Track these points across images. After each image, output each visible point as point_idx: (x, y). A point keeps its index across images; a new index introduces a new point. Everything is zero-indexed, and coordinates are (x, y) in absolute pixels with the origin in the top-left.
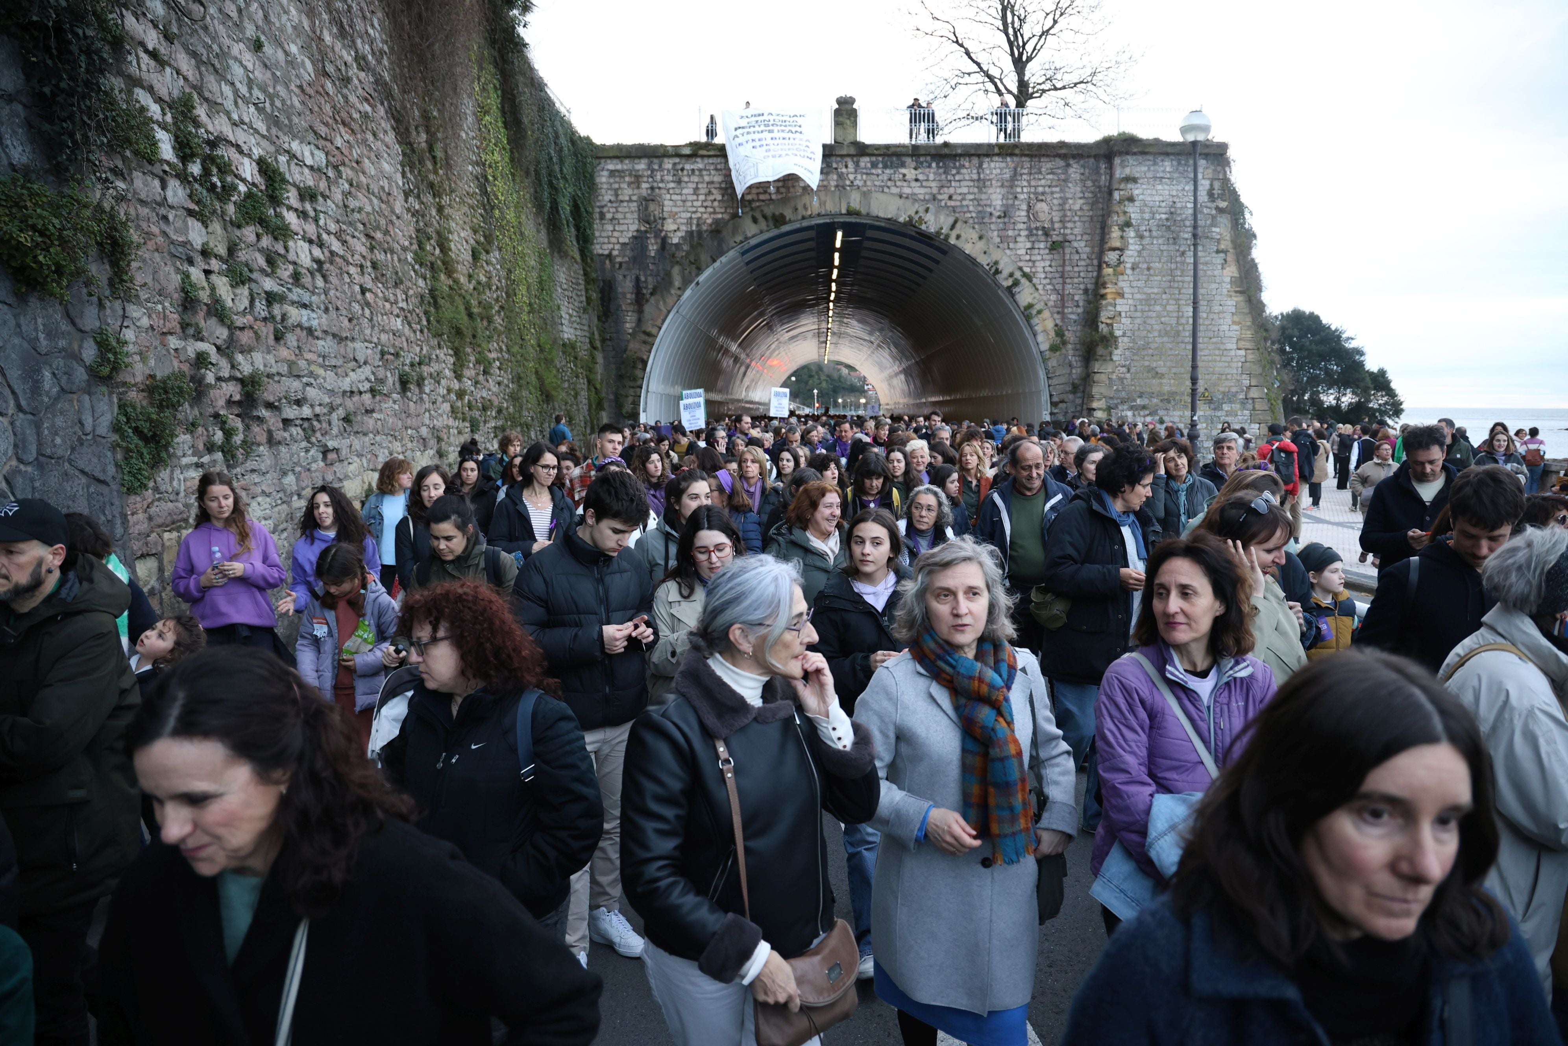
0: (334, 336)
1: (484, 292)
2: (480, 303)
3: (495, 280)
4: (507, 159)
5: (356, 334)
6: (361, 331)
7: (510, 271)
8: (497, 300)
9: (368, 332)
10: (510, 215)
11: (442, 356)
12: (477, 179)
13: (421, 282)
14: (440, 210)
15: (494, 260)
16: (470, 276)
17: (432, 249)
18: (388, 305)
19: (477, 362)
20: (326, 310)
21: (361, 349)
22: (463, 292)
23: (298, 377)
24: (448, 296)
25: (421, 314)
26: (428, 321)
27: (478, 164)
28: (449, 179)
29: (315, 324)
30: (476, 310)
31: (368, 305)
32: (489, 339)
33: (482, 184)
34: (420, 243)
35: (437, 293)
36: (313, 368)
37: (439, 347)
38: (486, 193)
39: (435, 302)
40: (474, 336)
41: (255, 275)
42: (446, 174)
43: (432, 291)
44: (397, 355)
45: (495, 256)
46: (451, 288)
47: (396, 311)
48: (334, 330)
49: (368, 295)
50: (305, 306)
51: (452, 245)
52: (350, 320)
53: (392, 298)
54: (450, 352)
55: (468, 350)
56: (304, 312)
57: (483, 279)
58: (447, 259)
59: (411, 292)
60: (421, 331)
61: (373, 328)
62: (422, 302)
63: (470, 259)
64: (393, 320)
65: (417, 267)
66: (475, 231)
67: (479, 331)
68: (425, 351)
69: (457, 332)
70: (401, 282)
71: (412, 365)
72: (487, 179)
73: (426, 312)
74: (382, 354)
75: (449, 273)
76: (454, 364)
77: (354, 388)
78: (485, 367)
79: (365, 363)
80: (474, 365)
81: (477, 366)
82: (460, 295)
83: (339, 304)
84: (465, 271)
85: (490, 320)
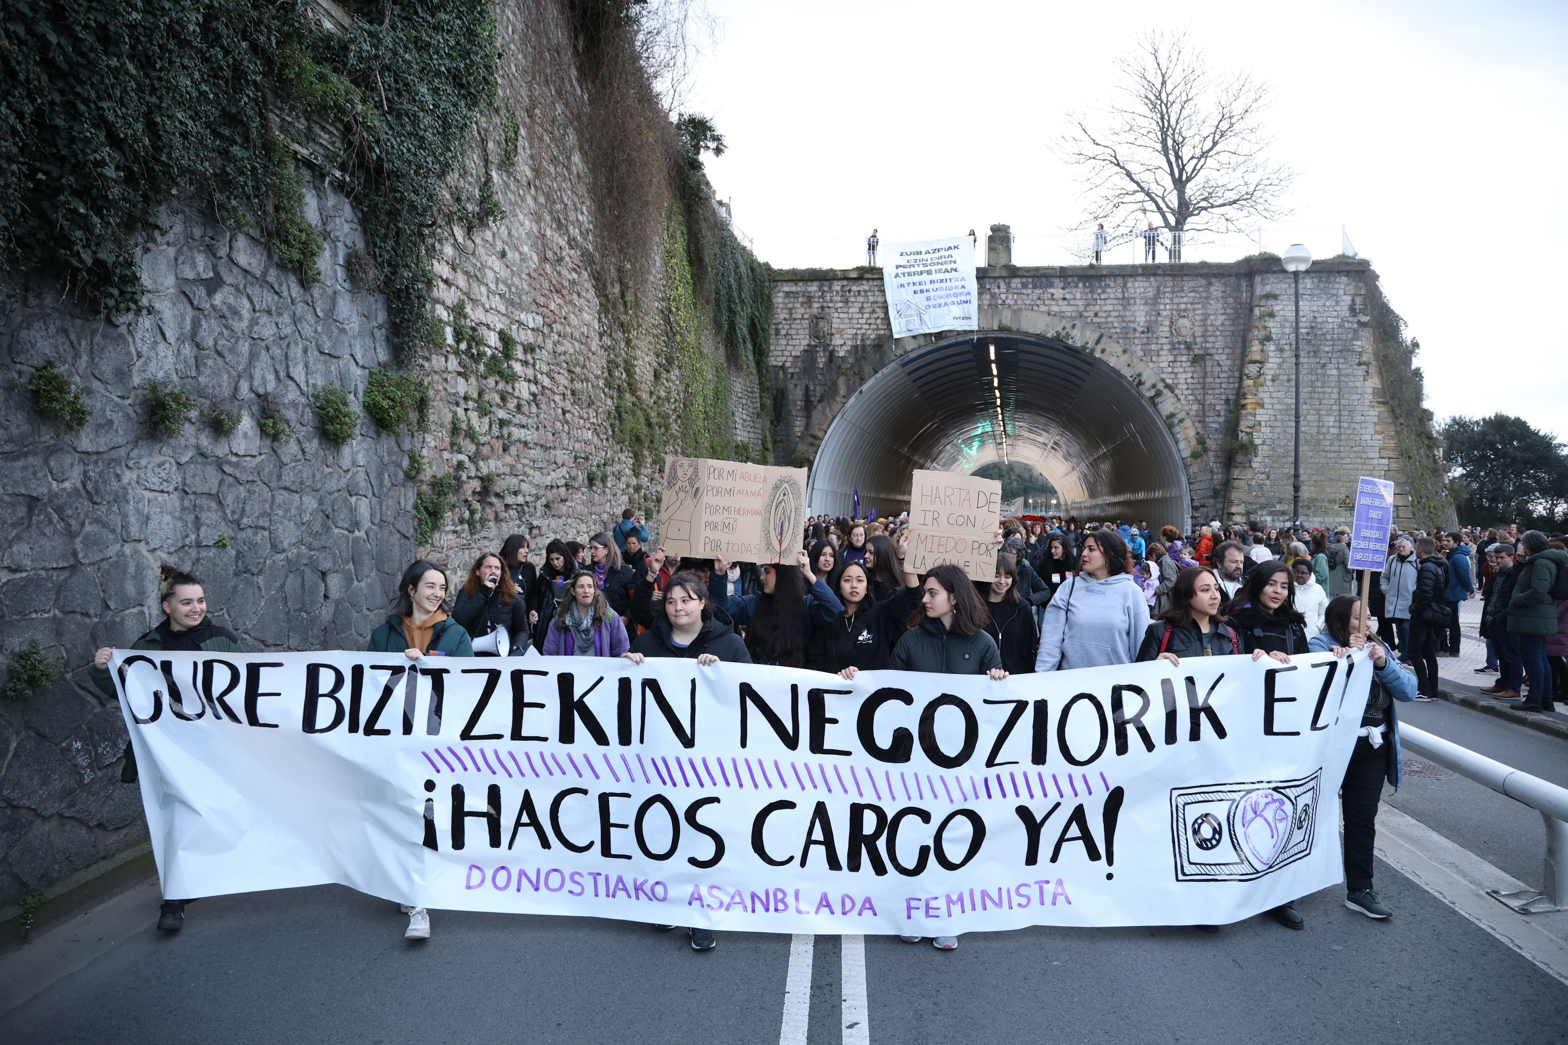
0: (542, 446)
1: (663, 405)
2: (659, 414)
3: (674, 394)
4: (690, 292)
5: (557, 444)
6: (561, 442)
7: (688, 385)
8: (675, 410)
9: (566, 442)
10: (691, 338)
11: (623, 458)
12: (662, 312)
13: (609, 402)
14: (628, 342)
15: (674, 378)
16: (651, 393)
17: (620, 374)
18: (582, 421)
19: (654, 462)
20: (538, 428)
21: (560, 455)
22: (645, 406)
23: (516, 475)
24: (632, 411)
25: (608, 427)
26: (613, 431)
27: (663, 300)
28: (637, 316)
29: (529, 438)
30: (654, 420)
31: (567, 422)
32: (666, 443)
33: (666, 315)
34: (610, 371)
35: (622, 409)
36: (526, 469)
37: (622, 451)
38: (669, 323)
39: (620, 416)
40: (652, 442)
41: (493, 409)
42: (635, 313)
43: (617, 408)
44: (586, 459)
45: (675, 373)
46: (634, 404)
47: (588, 425)
48: (542, 442)
49: (567, 415)
50: (523, 426)
51: (637, 369)
52: (553, 434)
53: (585, 416)
54: (631, 455)
55: (646, 453)
56: (522, 430)
57: (663, 394)
58: (632, 381)
59: (601, 410)
60: (607, 440)
61: (569, 439)
62: (609, 417)
63: (652, 378)
64: (585, 431)
65: (606, 390)
66: (658, 356)
67: (657, 437)
68: (609, 455)
69: (638, 439)
70: (593, 403)
71: (598, 466)
72: (670, 311)
73: (612, 425)
74: (576, 458)
75: (633, 392)
76: (633, 464)
77: (553, 484)
78: (660, 467)
79: (563, 465)
80: (651, 465)
81: (654, 466)
82: (642, 409)
83: (546, 423)
84: (647, 389)
85: (667, 428)
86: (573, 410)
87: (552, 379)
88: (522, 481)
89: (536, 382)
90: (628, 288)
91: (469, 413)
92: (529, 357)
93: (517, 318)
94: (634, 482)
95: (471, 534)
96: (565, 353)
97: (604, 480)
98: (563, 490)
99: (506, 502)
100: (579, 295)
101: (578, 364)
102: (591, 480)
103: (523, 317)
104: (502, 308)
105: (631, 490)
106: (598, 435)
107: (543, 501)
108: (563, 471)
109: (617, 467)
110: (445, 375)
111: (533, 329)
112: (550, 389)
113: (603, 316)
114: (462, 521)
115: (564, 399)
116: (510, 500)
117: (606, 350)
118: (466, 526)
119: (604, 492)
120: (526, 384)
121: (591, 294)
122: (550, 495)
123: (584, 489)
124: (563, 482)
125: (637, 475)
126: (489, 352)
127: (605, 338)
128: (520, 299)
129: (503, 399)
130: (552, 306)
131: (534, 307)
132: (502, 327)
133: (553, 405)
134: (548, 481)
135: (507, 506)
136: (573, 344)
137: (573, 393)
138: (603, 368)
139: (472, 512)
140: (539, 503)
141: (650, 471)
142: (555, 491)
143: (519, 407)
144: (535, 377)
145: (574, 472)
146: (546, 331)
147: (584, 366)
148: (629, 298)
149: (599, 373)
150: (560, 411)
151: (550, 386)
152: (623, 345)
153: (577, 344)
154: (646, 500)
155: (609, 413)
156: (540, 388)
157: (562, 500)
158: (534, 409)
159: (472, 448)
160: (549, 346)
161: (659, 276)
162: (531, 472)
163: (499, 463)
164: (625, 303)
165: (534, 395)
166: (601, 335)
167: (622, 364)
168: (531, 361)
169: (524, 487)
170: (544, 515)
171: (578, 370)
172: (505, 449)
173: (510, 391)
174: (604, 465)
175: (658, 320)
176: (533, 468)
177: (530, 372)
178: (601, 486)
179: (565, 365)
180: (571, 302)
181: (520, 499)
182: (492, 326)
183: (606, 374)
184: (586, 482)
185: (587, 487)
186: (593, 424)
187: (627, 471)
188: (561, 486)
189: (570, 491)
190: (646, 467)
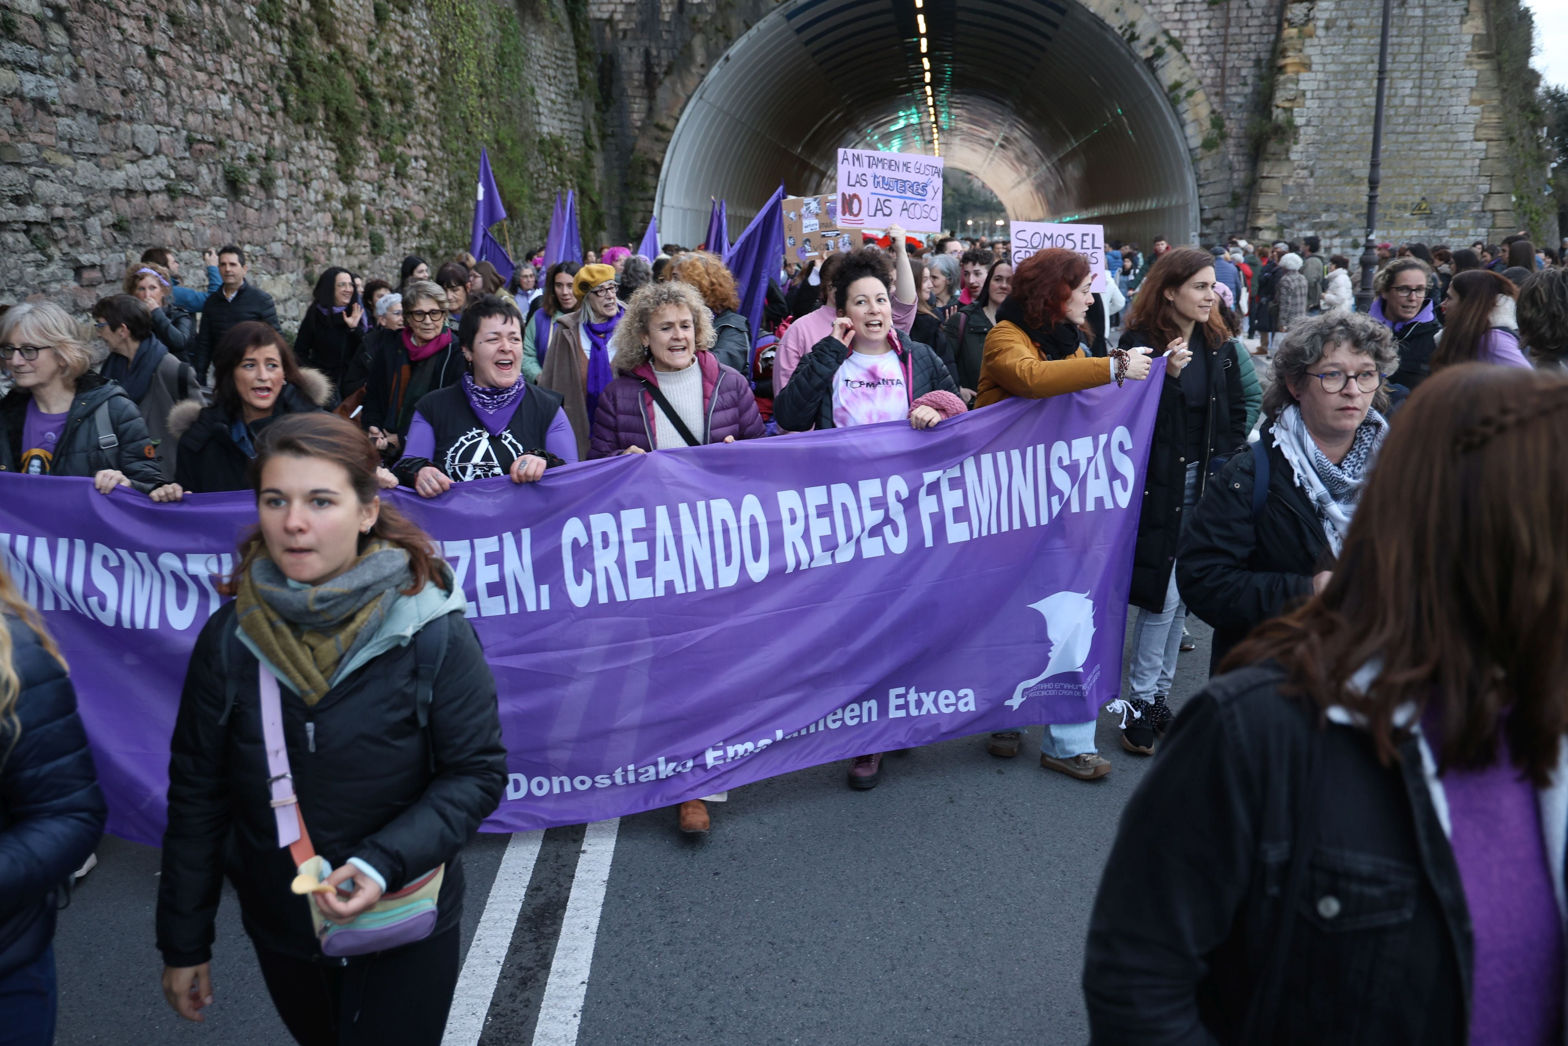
0: (90, 113)
1: (397, 67)
2: (389, 81)
3: (419, 50)
5: (136, 112)
6: (146, 109)
7: (445, 39)
8: (422, 78)
9: (162, 111)
11: (313, 149)
13: (272, 48)
15: (416, 23)
16: (371, 44)
18: (202, 77)
19: (381, 161)
20: (75, 77)
21: (145, 134)
22: (358, 65)
23: (18, 165)
24: (325, 69)
25: (273, 92)
26: (285, 101)
29: (51, 94)
30: (379, 90)
31: (162, 74)
32: (406, 129)
35: (303, 64)
36: (47, 154)
37: (308, 137)
39: (299, 77)
40: (375, 125)
43: (292, 62)
44: (219, 145)
45: (418, 16)
46: (331, 58)
47: (219, 84)
48: (91, 104)
49: (160, 60)
50: (29, 69)
52: (124, 93)
53: (211, 66)
54: (330, 144)
55: (361, 141)
56: (27, 77)
57: (396, 49)
58: (324, 17)
59: (251, 60)
60: (272, 114)
61: (171, 105)
62: (272, 75)
63: (372, 19)
64: (212, 97)
65: (263, 26)
67: (384, 120)
68: (277, 141)
69: (341, 117)
71: (251, 159)
73: (280, 90)
74: (190, 142)
75: (329, 37)
76: (337, 161)
77: (133, 186)
78: (397, 168)
79: (157, 153)
80: (376, 163)
81: (384, 166)
82: (350, 69)
83: (101, 69)
84: (361, 35)
85: (407, 104)
86: (175, 52)
88: (37, 177)
94: (341, 190)
97: (266, 183)
98: (161, 202)
102: (234, 185)
105: (337, 205)
106: (247, 104)
107: (108, 216)
108: (161, 163)
109: (297, 164)
115: (150, 30)
119: (270, 206)
122: (124, 207)
123: (217, 200)
124: (160, 184)
125: (346, 179)
133: (116, 36)
134: (118, 179)
137: (173, 19)
140: (94, 223)
141: (375, 174)
142: (138, 200)
143: (9, 28)
145: (188, 167)
150: (139, 49)
154: (369, 219)
155: (273, 67)
157: (160, 218)
158: (58, 35)
162: (68, 161)
165: (59, 10)
169: (44, 188)
170: (109, 245)
174: (267, 158)
176: (76, 156)
178: (262, 194)
181: (34, 212)
184: (222, 186)
185: (224, 196)
186: (231, 82)
187: (324, 171)
188: (156, 192)
189: (181, 201)
190: (365, 167)
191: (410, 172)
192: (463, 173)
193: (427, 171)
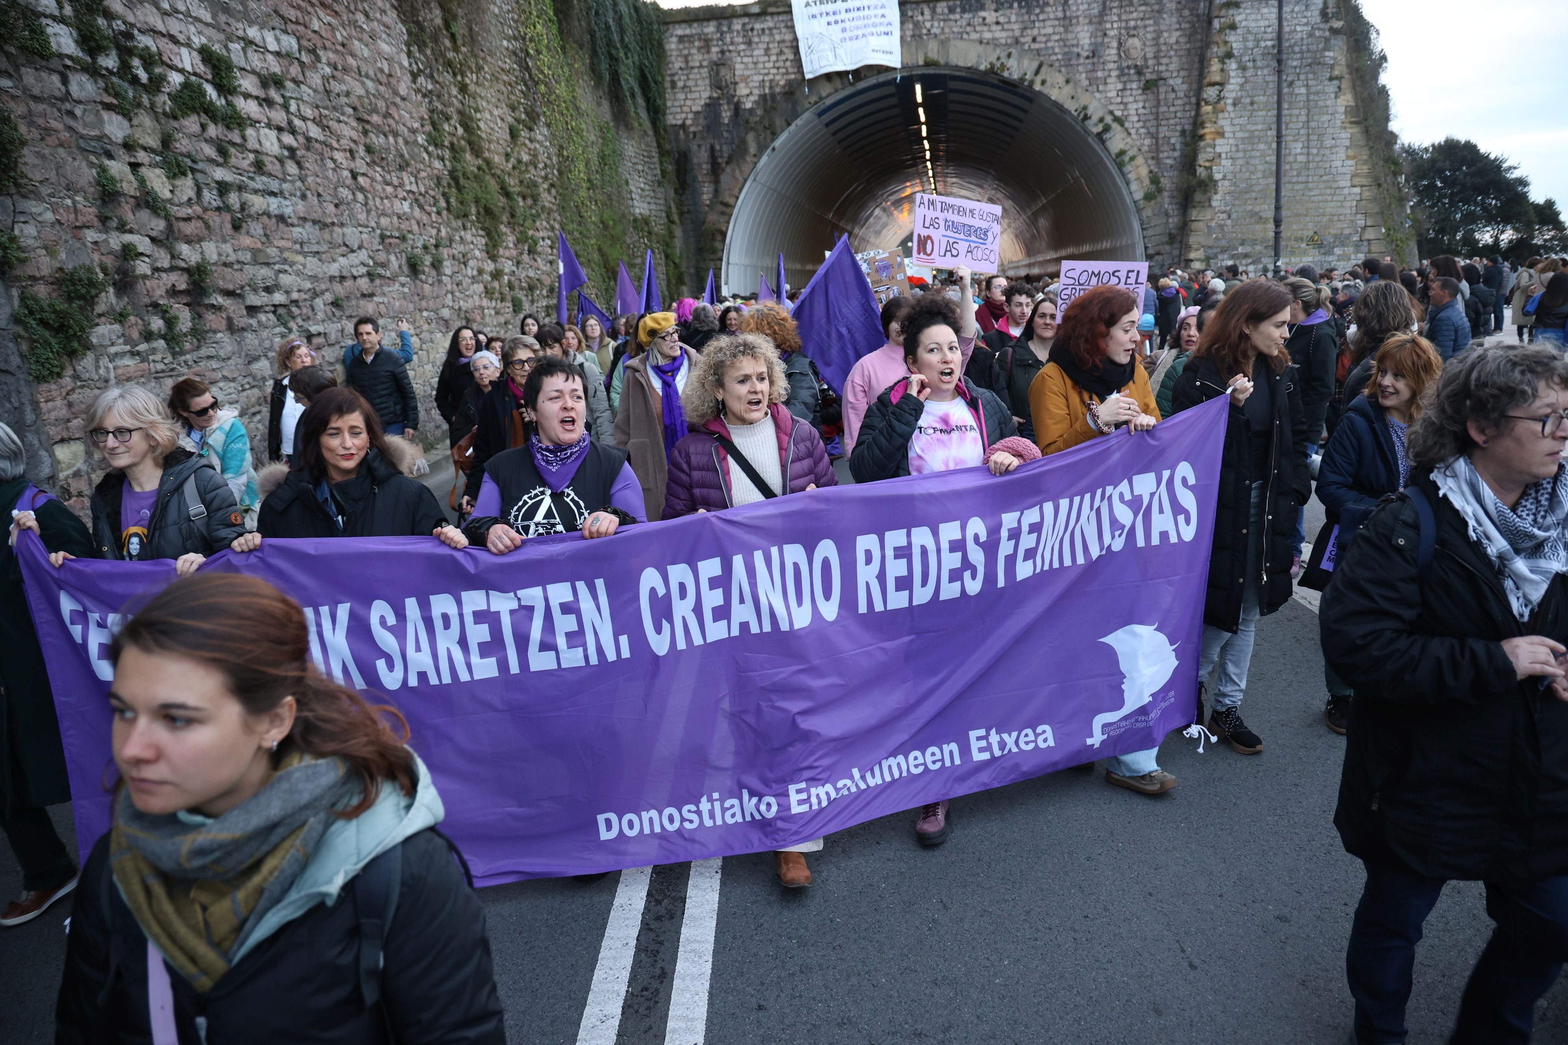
0: (315, 222)
1: (527, 171)
2: (521, 182)
3: (543, 157)
4: (555, 31)
5: (345, 218)
6: (352, 216)
7: (561, 148)
8: (546, 178)
9: (362, 217)
10: (561, 90)
11: (468, 237)
12: (515, 53)
13: (437, 164)
14: (463, 88)
15: (539, 137)
16: (507, 155)
17: (453, 129)
18: (389, 189)
19: (518, 242)
20: (304, 197)
21: (352, 234)
22: (499, 172)
23: (267, 264)
24: (476, 177)
25: (439, 196)
26: (448, 202)
27: (515, 38)
28: (476, 56)
29: (288, 211)
30: (515, 189)
31: (362, 189)
32: (535, 218)
33: (522, 59)
34: (433, 124)
35: (460, 174)
36: (286, 255)
37: (465, 228)
38: (528, 69)
39: (457, 184)
40: (513, 216)
41: (200, 166)
42: (472, 51)
43: (452, 174)
44: (403, 238)
45: (541, 133)
46: (479, 168)
47: (402, 194)
48: (315, 216)
49: (361, 179)
50: (273, 194)
51: (482, 124)
52: (336, 206)
53: (395, 181)
54: (481, 232)
56: (272, 200)
57: (525, 158)
58: (473, 138)
59: (423, 174)
60: (439, 213)
61: (368, 212)
62: (438, 184)
63: (508, 137)
64: (397, 203)
65: (431, 148)
66: (513, 109)
67: (519, 211)
68: (443, 233)
69: (488, 211)
70: (408, 165)
71: (425, 247)
72: (528, 54)
73: (444, 194)
74: (383, 237)
75: (477, 152)
76: (486, 244)
77: (345, 274)
78: (529, 247)
79: (360, 248)
80: (515, 245)
81: (520, 246)
82: (493, 175)
83: (320, 190)
84: (500, 149)
85: (535, 198)
86: (371, 173)
87: (325, 128)
88: (280, 271)
89: (293, 131)
90: (455, 17)
91: (143, 171)
92: (274, 94)
93: (240, 33)
94: (489, 266)
95: (174, 354)
96: (348, 94)
97: (437, 265)
98: (364, 283)
99: (249, 303)
100: (367, 15)
101: (375, 110)
102: (414, 268)
103: (253, 32)
104: (207, 17)
105: (487, 277)
106: (421, 207)
107: (328, 297)
108: (363, 255)
109: (458, 249)
110: (68, 106)
111: (278, 54)
112: (323, 143)
113: (414, 49)
114: (148, 336)
115: (353, 158)
116: (254, 300)
117: (424, 96)
118: (162, 342)
119: (440, 282)
120: (273, 134)
121: (391, 17)
122: (339, 289)
123: (403, 279)
124: (363, 270)
125: (493, 258)
126: (176, 79)
127: (421, 80)
128: (245, 6)
129: (222, 151)
130: (316, 25)
131: (277, 22)
132: (204, 40)
133: (330, 164)
134: (334, 269)
135: (252, 310)
136: (363, 83)
137: (369, 150)
138: (422, 119)
139: (170, 322)
140: (319, 302)
141: (514, 252)
142: (348, 283)
143: (259, 166)
144: (290, 123)
145: (382, 257)
146: (305, 58)
147: (387, 115)
148: (459, 28)
149: (416, 125)
150: (346, 173)
151: (322, 138)
152: (454, 91)
153: (370, 84)
154: (511, 287)
155: (439, 178)
156: (301, 139)
157: (364, 295)
158: (292, 168)
159: (159, 225)
160: (315, 80)
161: (506, 8)
162: (300, 258)
163: (227, 248)
164: (453, 37)
165: (292, 150)
166: (414, 76)
167: (455, 116)
168: (278, 99)
169: (284, 279)
170: (329, 318)
171: (375, 119)
172: (236, 227)
173: (238, 140)
174: (437, 246)
175: (509, 63)
176: (305, 254)
177: (279, 116)
178: (434, 273)
179: (350, 111)
180: (354, 24)
181: (279, 298)
182: (181, 38)
183: (428, 128)
184: (405, 269)
185: (408, 276)
186: (410, 191)
187: (477, 253)
188: (361, 276)
189: (378, 282)
190: (507, 248)
191: (539, 249)
192: (578, 248)
193: (551, 247)
